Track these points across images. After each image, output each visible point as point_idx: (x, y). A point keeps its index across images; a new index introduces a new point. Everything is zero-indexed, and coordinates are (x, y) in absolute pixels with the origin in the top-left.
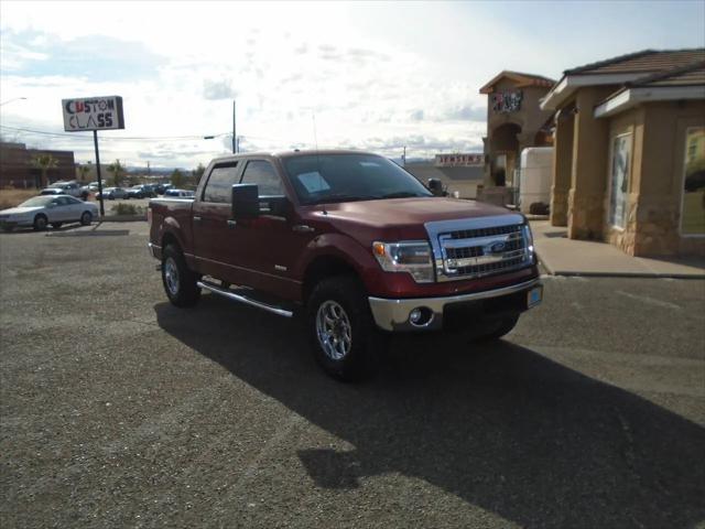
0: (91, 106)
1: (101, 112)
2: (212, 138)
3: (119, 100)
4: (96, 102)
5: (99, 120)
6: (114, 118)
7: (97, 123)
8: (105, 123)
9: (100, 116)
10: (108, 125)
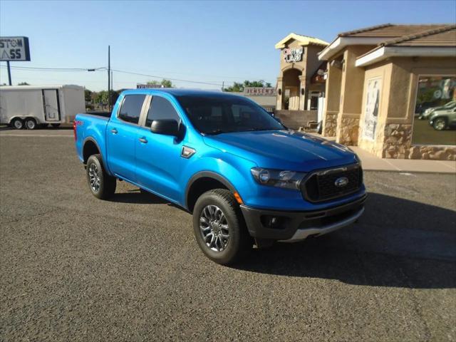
0: (5, 43)
1: (13, 48)
2: (94, 70)
3: (26, 40)
4: (9, 40)
5: (11, 54)
6: (23, 53)
7: (10, 55)
8: (15, 56)
9: (12, 51)
10: (18, 57)
